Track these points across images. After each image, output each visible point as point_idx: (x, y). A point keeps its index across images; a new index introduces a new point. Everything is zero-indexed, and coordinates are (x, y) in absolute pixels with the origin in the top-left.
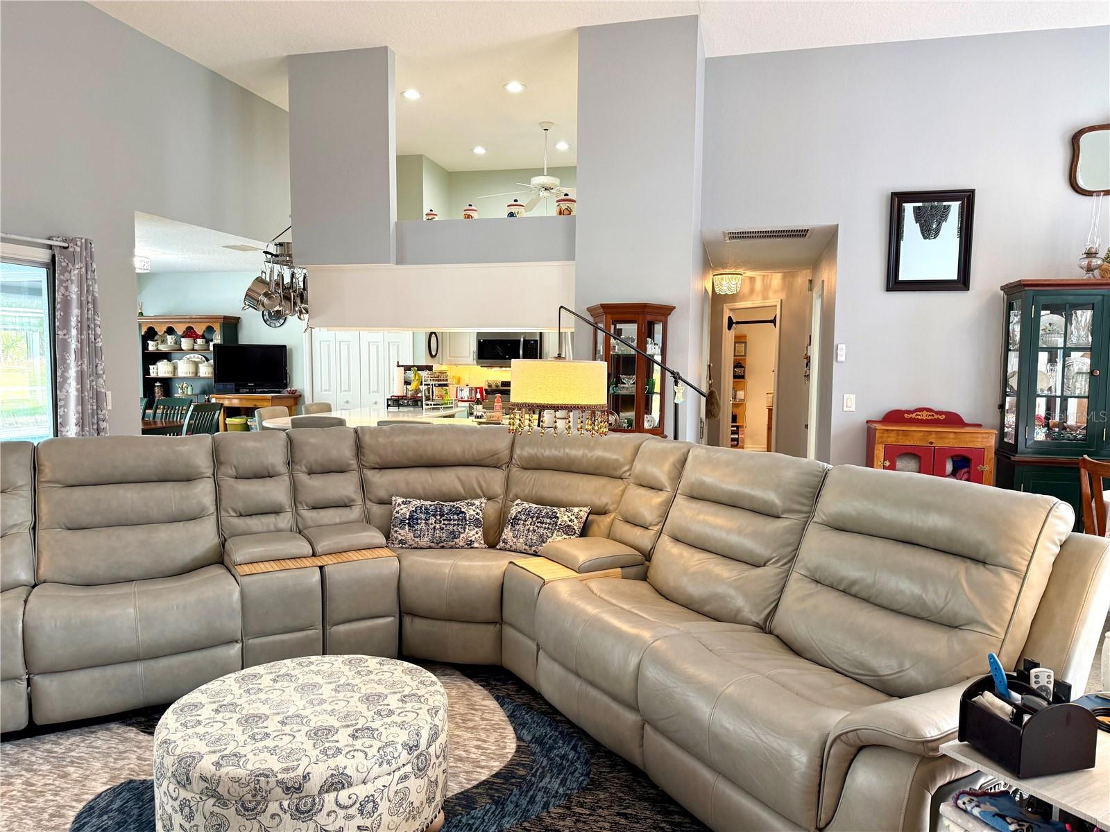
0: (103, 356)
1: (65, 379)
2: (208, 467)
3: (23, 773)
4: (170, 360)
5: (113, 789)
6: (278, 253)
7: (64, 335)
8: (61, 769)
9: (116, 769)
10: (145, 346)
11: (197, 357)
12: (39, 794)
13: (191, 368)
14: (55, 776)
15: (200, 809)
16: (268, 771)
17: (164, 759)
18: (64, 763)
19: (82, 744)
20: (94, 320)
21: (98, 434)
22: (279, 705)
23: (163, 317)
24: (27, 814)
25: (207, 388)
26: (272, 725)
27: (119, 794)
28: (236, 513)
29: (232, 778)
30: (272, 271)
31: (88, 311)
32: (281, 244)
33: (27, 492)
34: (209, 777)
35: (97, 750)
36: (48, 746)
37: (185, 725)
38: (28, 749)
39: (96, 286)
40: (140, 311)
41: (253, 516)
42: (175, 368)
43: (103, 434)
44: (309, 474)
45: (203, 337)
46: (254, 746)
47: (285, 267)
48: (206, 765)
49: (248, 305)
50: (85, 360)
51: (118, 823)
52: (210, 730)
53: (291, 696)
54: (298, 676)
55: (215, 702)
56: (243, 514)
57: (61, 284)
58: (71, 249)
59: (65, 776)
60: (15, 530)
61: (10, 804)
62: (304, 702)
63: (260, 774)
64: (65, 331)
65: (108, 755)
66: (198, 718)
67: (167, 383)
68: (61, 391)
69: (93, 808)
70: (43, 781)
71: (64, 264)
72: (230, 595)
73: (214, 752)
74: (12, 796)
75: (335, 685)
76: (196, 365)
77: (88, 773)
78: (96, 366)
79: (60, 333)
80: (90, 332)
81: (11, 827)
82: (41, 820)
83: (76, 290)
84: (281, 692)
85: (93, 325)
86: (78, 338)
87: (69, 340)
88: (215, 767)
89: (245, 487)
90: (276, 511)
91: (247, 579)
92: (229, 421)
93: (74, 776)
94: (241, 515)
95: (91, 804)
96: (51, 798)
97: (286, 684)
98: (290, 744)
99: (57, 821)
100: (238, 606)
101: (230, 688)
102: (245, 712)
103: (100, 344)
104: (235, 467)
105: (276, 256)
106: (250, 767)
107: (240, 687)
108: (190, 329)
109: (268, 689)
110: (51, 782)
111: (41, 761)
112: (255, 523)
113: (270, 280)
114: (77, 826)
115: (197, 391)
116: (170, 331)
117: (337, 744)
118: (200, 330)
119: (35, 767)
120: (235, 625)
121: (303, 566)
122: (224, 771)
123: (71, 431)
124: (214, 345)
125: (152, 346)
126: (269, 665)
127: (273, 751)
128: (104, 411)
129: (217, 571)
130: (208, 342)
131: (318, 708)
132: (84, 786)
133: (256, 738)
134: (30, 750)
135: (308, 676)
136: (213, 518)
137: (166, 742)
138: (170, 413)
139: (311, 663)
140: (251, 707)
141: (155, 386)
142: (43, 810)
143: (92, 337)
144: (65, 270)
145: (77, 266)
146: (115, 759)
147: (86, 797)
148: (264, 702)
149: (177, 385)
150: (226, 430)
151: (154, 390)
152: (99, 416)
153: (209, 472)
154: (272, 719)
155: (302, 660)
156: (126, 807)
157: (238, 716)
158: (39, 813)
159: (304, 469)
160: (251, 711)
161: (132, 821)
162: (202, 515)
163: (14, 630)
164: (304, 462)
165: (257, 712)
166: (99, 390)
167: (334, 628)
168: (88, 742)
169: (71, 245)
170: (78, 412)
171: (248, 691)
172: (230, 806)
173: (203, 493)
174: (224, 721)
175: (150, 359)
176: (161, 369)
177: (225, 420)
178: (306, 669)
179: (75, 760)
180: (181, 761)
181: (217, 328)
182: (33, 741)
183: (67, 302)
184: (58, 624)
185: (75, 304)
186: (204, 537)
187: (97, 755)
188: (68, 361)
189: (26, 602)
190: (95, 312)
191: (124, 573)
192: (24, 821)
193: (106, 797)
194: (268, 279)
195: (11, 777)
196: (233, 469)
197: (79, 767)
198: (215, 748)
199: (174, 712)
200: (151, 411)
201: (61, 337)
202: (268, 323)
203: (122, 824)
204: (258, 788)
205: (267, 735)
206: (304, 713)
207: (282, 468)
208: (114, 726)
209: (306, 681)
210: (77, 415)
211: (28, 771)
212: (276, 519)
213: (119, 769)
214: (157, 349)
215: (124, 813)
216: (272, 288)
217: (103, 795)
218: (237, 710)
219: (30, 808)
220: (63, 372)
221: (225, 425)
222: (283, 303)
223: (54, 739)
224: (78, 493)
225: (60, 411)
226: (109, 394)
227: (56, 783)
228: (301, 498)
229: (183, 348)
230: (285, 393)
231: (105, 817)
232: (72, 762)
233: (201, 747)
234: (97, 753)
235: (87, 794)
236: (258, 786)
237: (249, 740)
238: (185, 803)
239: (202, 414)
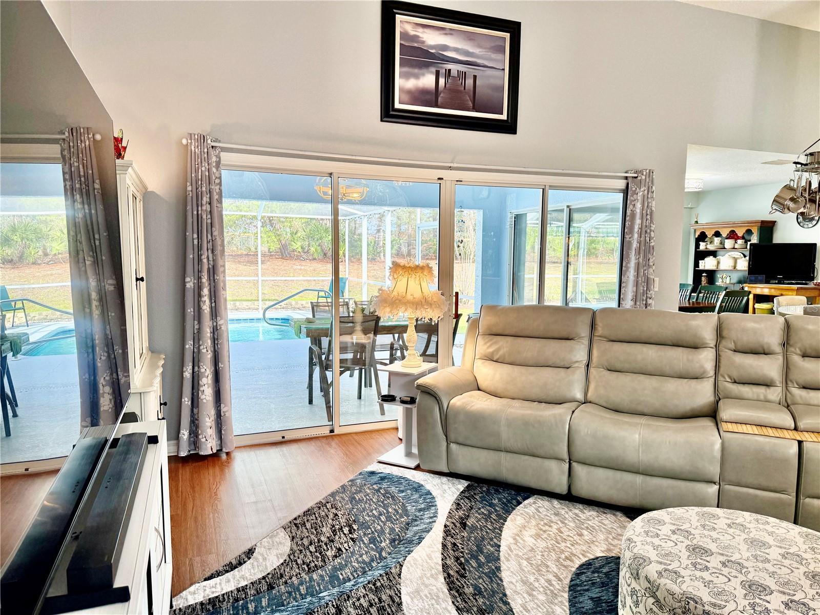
0: (654, 253)
1: (628, 268)
2: (712, 340)
3: (559, 522)
4: (715, 256)
5: (607, 558)
6: (808, 162)
7: (630, 238)
8: (580, 529)
9: (612, 544)
10: (697, 246)
11: (737, 254)
12: (563, 540)
13: (731, 263)
14: (576, 533)
15: (644, 601)
16: (698, 599)
17: (626, 551)
18: (583, 527)
19: (596, 519)
20: (650, 226)
21: (646, 307)
22: (726, 547)
23: (712, 224)
24: (554, 550)
25: (742, 279)
26: (714, 562)
27: (609, 563)
28: (731, 380)
29: (669, 590)
30: (800, 178)
31: (646, 221)
32: (811, 154)
33: (586, 342)
34: (652, 581)
35: (604, 527)
36: (577, 511)
37: (647, 533)
38: (566, 508)
39: (654, 202)
40: (696, 220)
41: (746, 385)
42: (718, 263)
43: (649, 308)
44: (803, 357)
45: (743, 238)
46: (693, 572)
47: (813, 174)
48: (652, 570)
49: (775, 209)
50: (642, 255)
51: (602, 583)
52: (663, 545)
53: (739, 544)
54: (751, 530)
55: (674, 524)
56: (737, 381)
57: (631, 203)
58: (639, 178)
59: (581, 535)
60: (576, 365)
61: (548, 539)
62: (749, 554)
63: (691, 598)
64: (630, 235)
65: (610, 533)
66: (658, 532)
67: (711, 275)
68: (624, 277)
69: (591, 565)
70: (568, 533)
71: (634, 189)
72: (712, 445)
73: (661, 563)
74: (549, 534)
75: (784, 550)
76: (735, 260)
77: (594, 539)
78: (649, 260)
79: (627, 236)
80: (647, 235)
81: (544, 554)
82: (560, 558)
83: (640, 206)
84: (732, 538)
85: (649, 231)
86: (638, 240)
87: (632, 242)
88: (657, 575)
89: (740, 359)
90: (767, 384)
91: (728, 435)
92: (757, 306)
93: (586, 538)
94: (735, 382)
95: (591, 561)
96: (569, 546)
97: (738, 532)
98: (723, 585)
99: (568, 563)
100: (717, 454)
101: (691, 518)
102: (695, 542)
103: (652, 244)
104: (734, 342)
105: (806, 165)
106: (684, 587)
107: (698, 520)
108: (733, 232)
109: (721, 531)
110: (572, 535)
111: (570, 519)
112: (746, 391)
113: (798, 187)
114: (578, 572)
115: (735, 280)
116: (717, 234)
117: (767, 605)
118: (740, 233)
119: (566, 522)
120: (714, 470)
121: (782, 436)
122: (663, 581)
123: (628, 304)
124: (750, 244)
125: (702, 246)
126: (729, 511)
127: (707, 584)
128: (651, 292)
129: (708, 423)
130: (746, 242)
131: (760, 565)
132: (590, 547)
133: (697, 566)
134: (567, 510)
135: (761, 533)
136: (712, 379)
137: (629, 540)
138: (709, 297)
139: (768, 523)
140: (702, 539)
141: (702, 276)
142: (562, 552)
143: (648, 239)
144: (635, 193)
145: (642, 190)
146: (613, 537)
147: (589, 555)
148: (714, 540)
149: (719, 275)
150: (754, 312)
151: (701, 279)
152: (648, 295)
153: (712, 344)
154: (716, 558)
155: (760, 517)
156: (611, 574)
157: (688, 542)
158: (560, 552)
159: (798, 351)
160: (701, 543)
161: (612, 587)
162: (702, 377)
163: (564, 428)
164: (799, 345)
165: (705, 546)
166: (649, 276)
167: (808, 500)
168: (600, 518)
169: (640, 175)
170: (634, 292)
171: (704, 526)
172: (664, 611)
173: (705, 359)
174: (677, 542)
175: (700, 256)
176: (708, 264)
177: (754, 305)
178: (761, 526)
179: (589, 527)
180: (635, 558)
181: (755, 231)
182: (570, 504)
183: (633, 215)
184: (589, 433)
185: (638, 216)
186: (703, 394)
187: (603, 530)
188: (631, 256)
189: (573, 412)
190: (651, 221)
191: (640, 408)
192: (551, 553)
193: (601, 562)
194: (795, 186)
195: (552, 522)
196: (733, 344)
197: (590, 533)
198: (662, 560)
199: (643, 520)
200: (695, 294)
201: (627, 239)
202: (801, 224)
203: (605, 585)
204: (687, 608)
205: (707, 568)
206: (746, 564)
207: (778, 349)
208: (619, 514)
209: (757, 537)
210: (633, 294)
211: (563, 523)
212: (766, 391)
213: (614, 546)
214: (706, 248)
215: (608, 578)
216: (798, 194)
217: (600, 558)
218: (689, 538)
219: (557, 546)
220: (627, 263)
221: (754, 309)
222: (808, 205)
223: (581, 508)
224: (617, 347)
225: (623, 290)
226: (657, 279)
227: (574, 537)
228: (792, 376)
229: (726, 247)
230: (811, 285)
231: (596, 575)
232: (587, 528)
233: (652, 555)
234: (604, 528)
235: (590, 553)
236: (687, 606)
237: (690, 566)
238: (634, 592)
239: (732, 299)
